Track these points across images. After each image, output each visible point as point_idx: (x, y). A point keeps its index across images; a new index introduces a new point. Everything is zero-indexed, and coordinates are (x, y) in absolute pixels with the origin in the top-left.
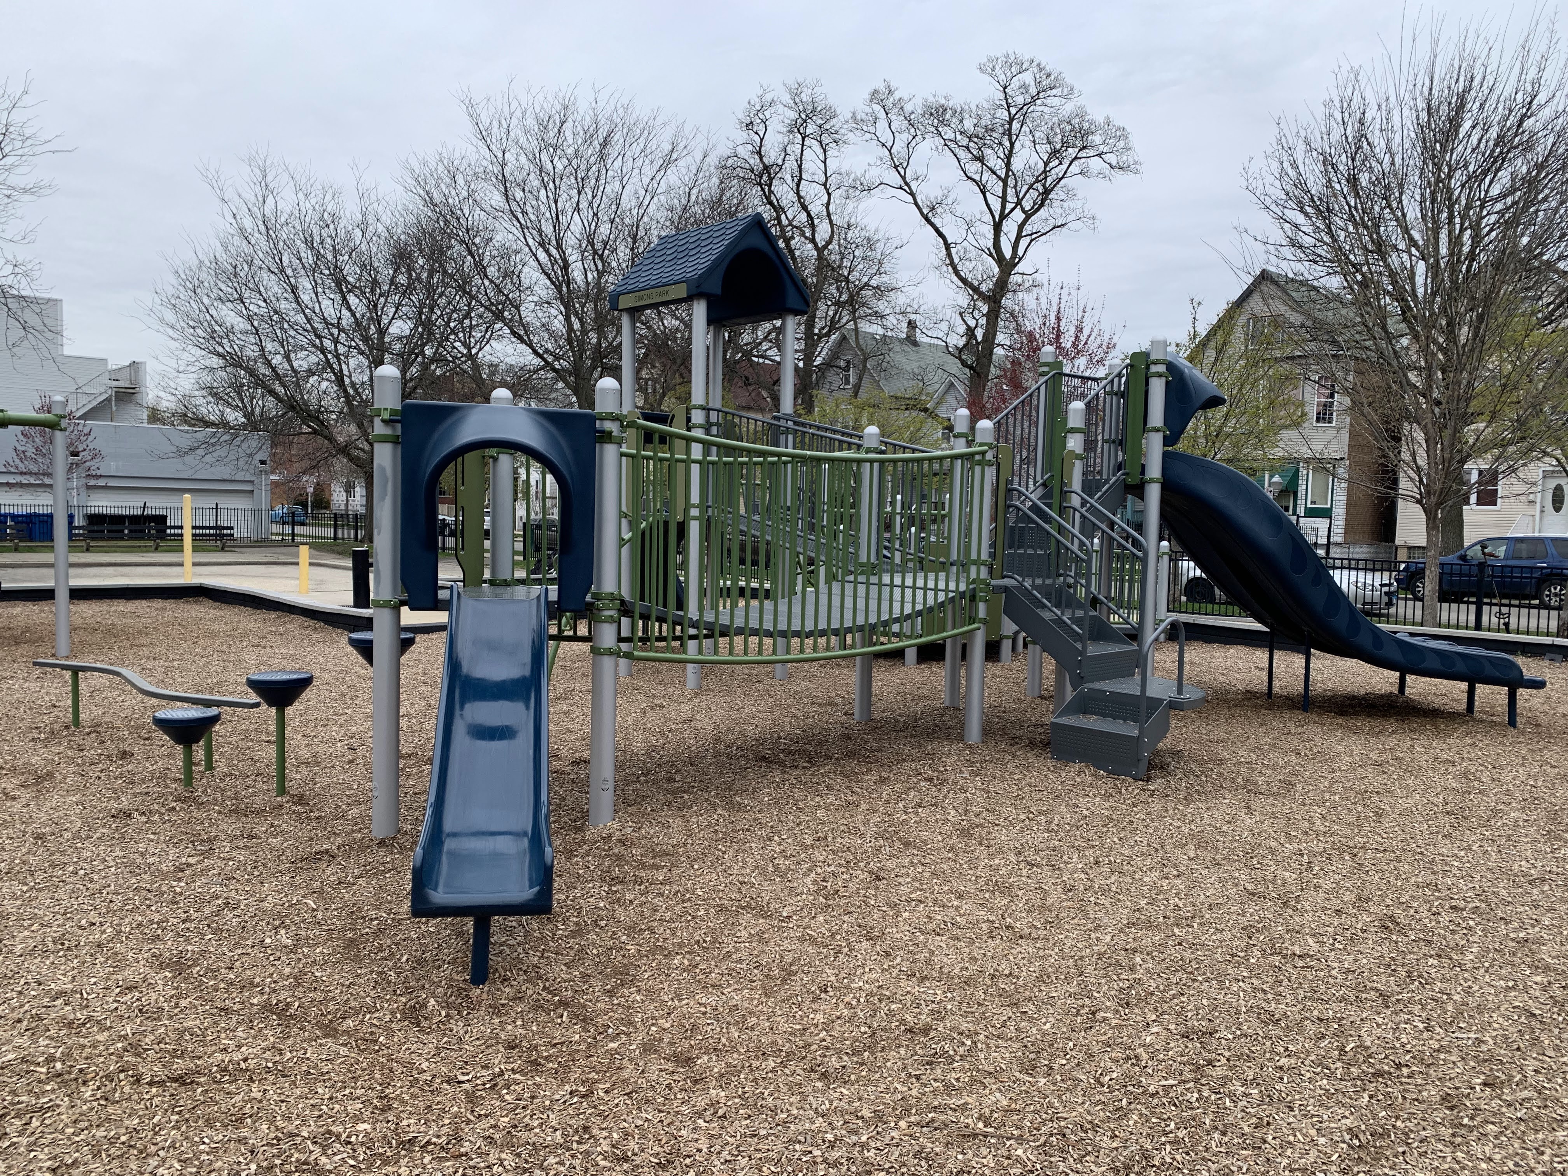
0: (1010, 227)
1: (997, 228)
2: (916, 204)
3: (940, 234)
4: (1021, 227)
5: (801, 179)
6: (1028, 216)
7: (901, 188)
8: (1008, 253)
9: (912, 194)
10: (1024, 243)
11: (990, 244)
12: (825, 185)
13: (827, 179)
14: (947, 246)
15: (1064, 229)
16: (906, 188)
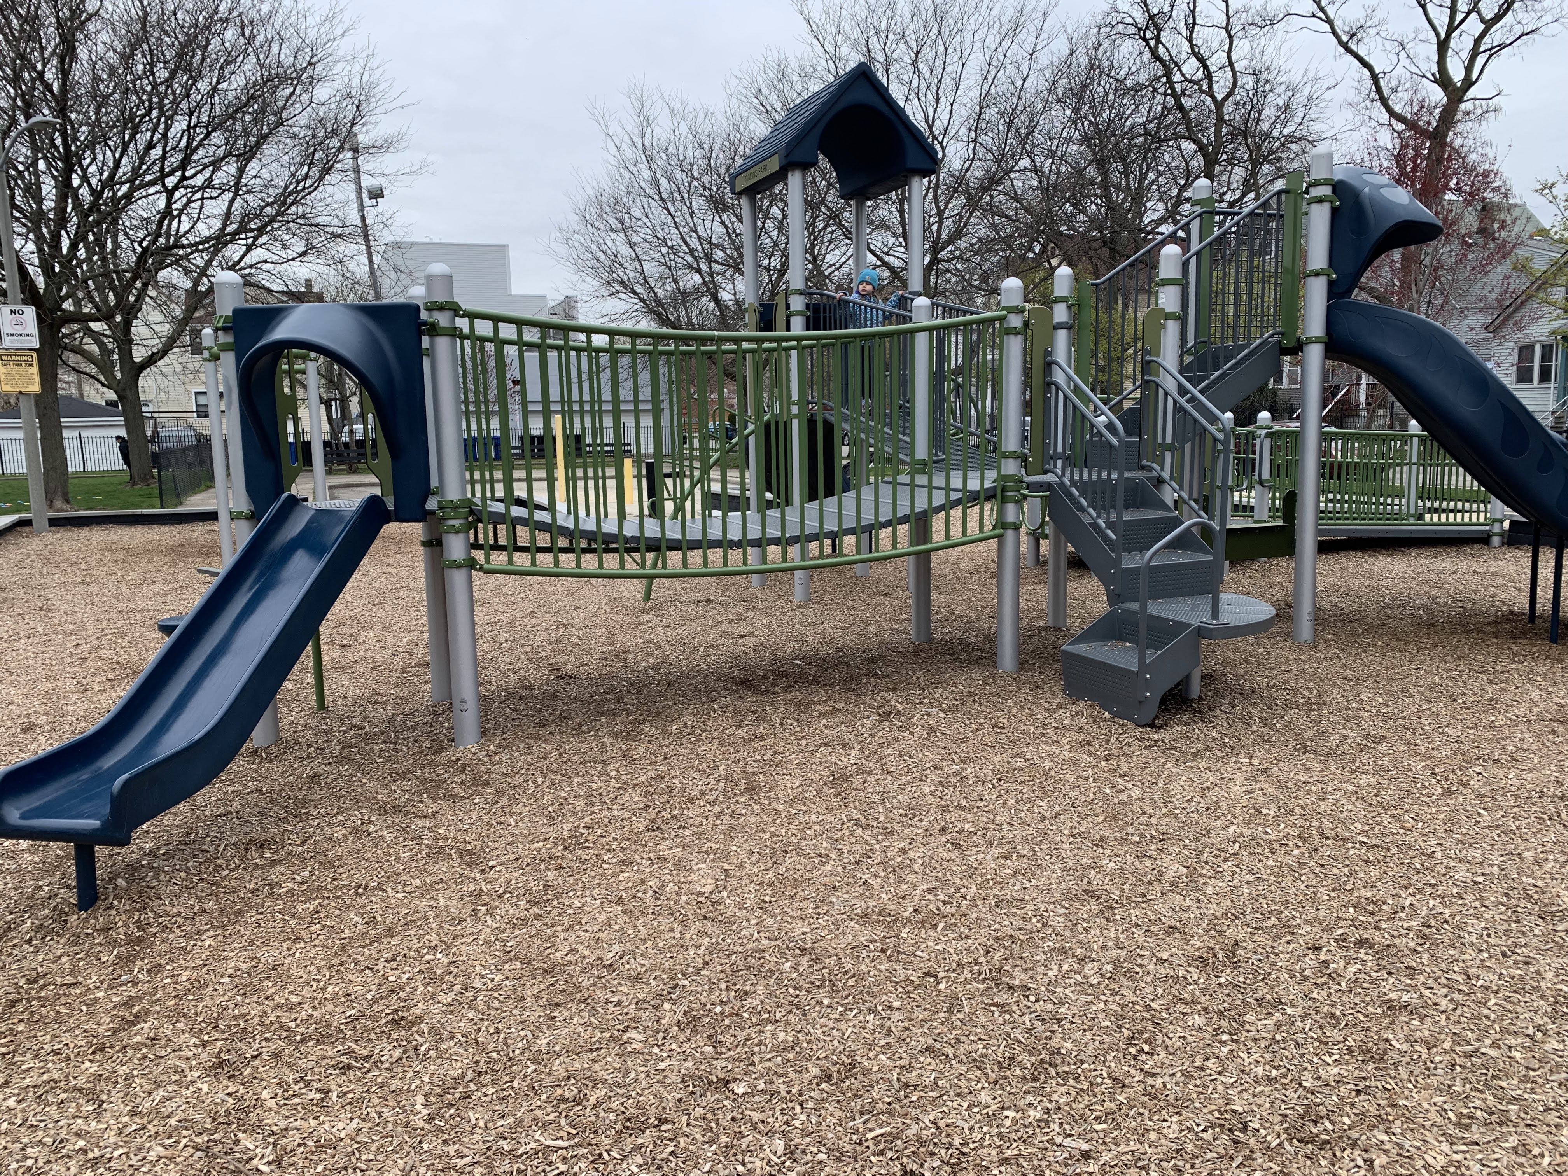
0: (1461, 43)
1: (1443, 46)
2: (1334, 32)
3: (1366, 64)
4: (1478, 41)
5: (1194, 23)
6: (1489, 25)
7: (1314, 16)
8: (1457, 74)
9: (1330, 22)
10: (1480, 60)
11: (1435, 69)
12: (1226, 28)
13: (1228, 18)
14: (1375, 78)
15: (1535, 36)
16: (1321, 15)
